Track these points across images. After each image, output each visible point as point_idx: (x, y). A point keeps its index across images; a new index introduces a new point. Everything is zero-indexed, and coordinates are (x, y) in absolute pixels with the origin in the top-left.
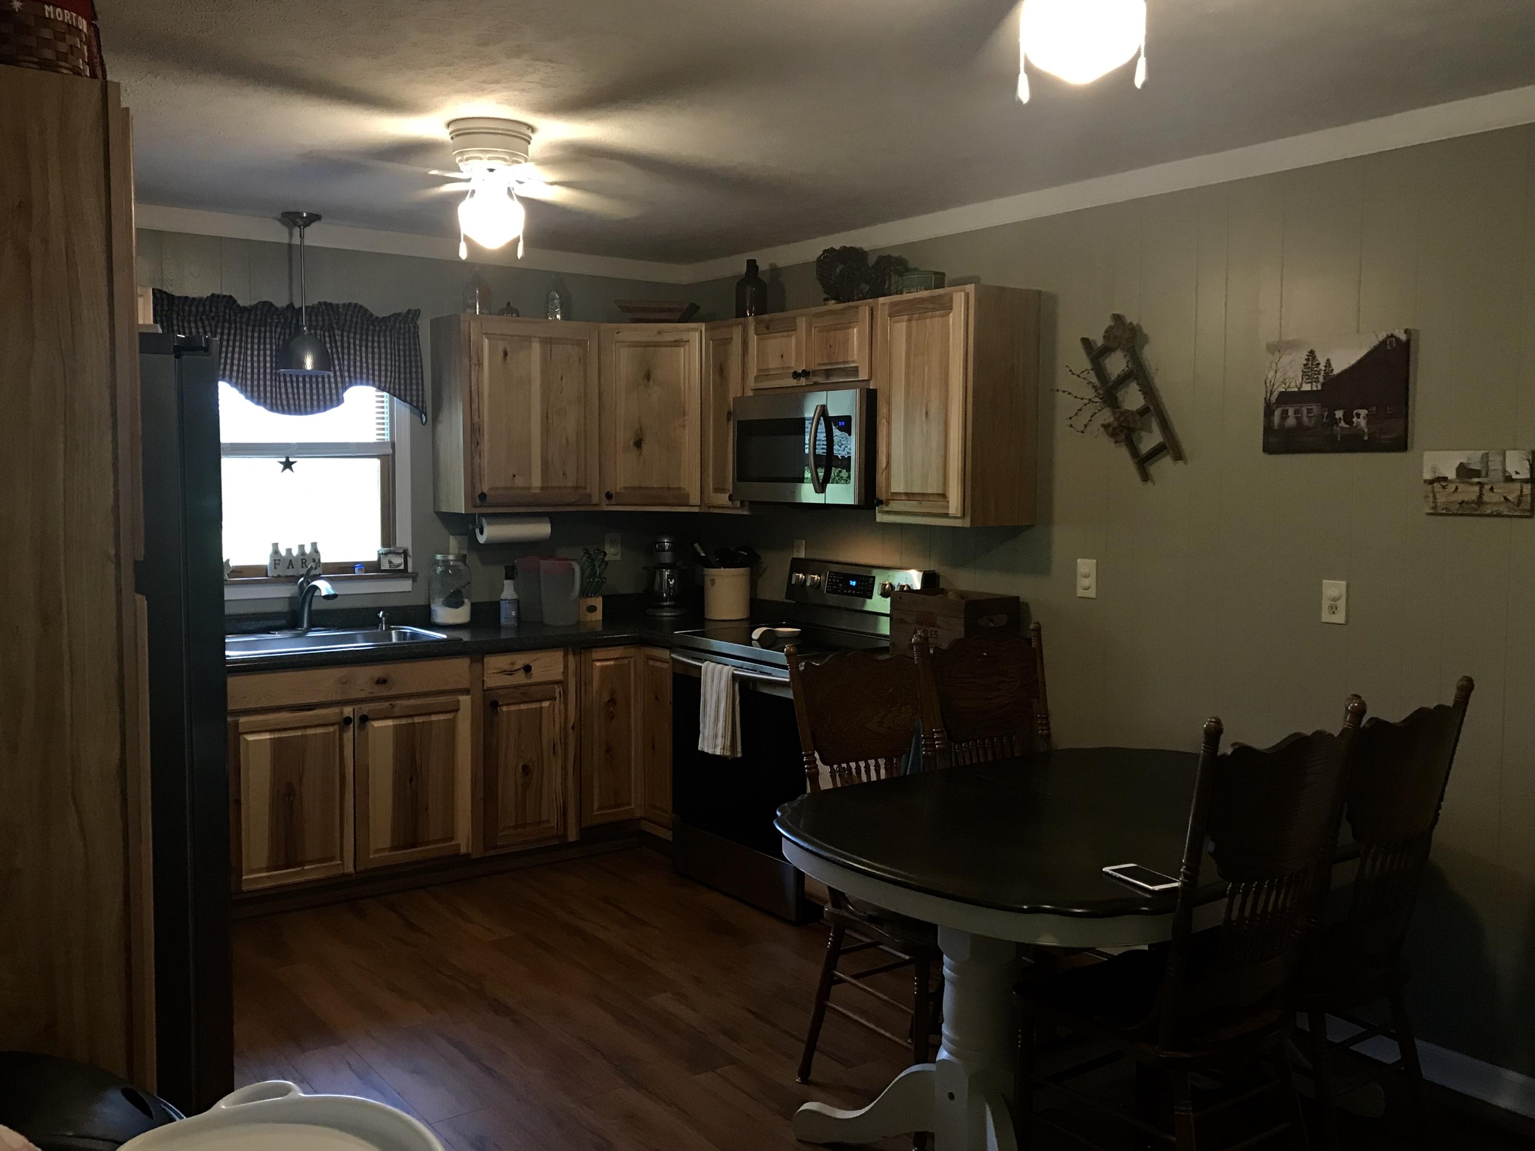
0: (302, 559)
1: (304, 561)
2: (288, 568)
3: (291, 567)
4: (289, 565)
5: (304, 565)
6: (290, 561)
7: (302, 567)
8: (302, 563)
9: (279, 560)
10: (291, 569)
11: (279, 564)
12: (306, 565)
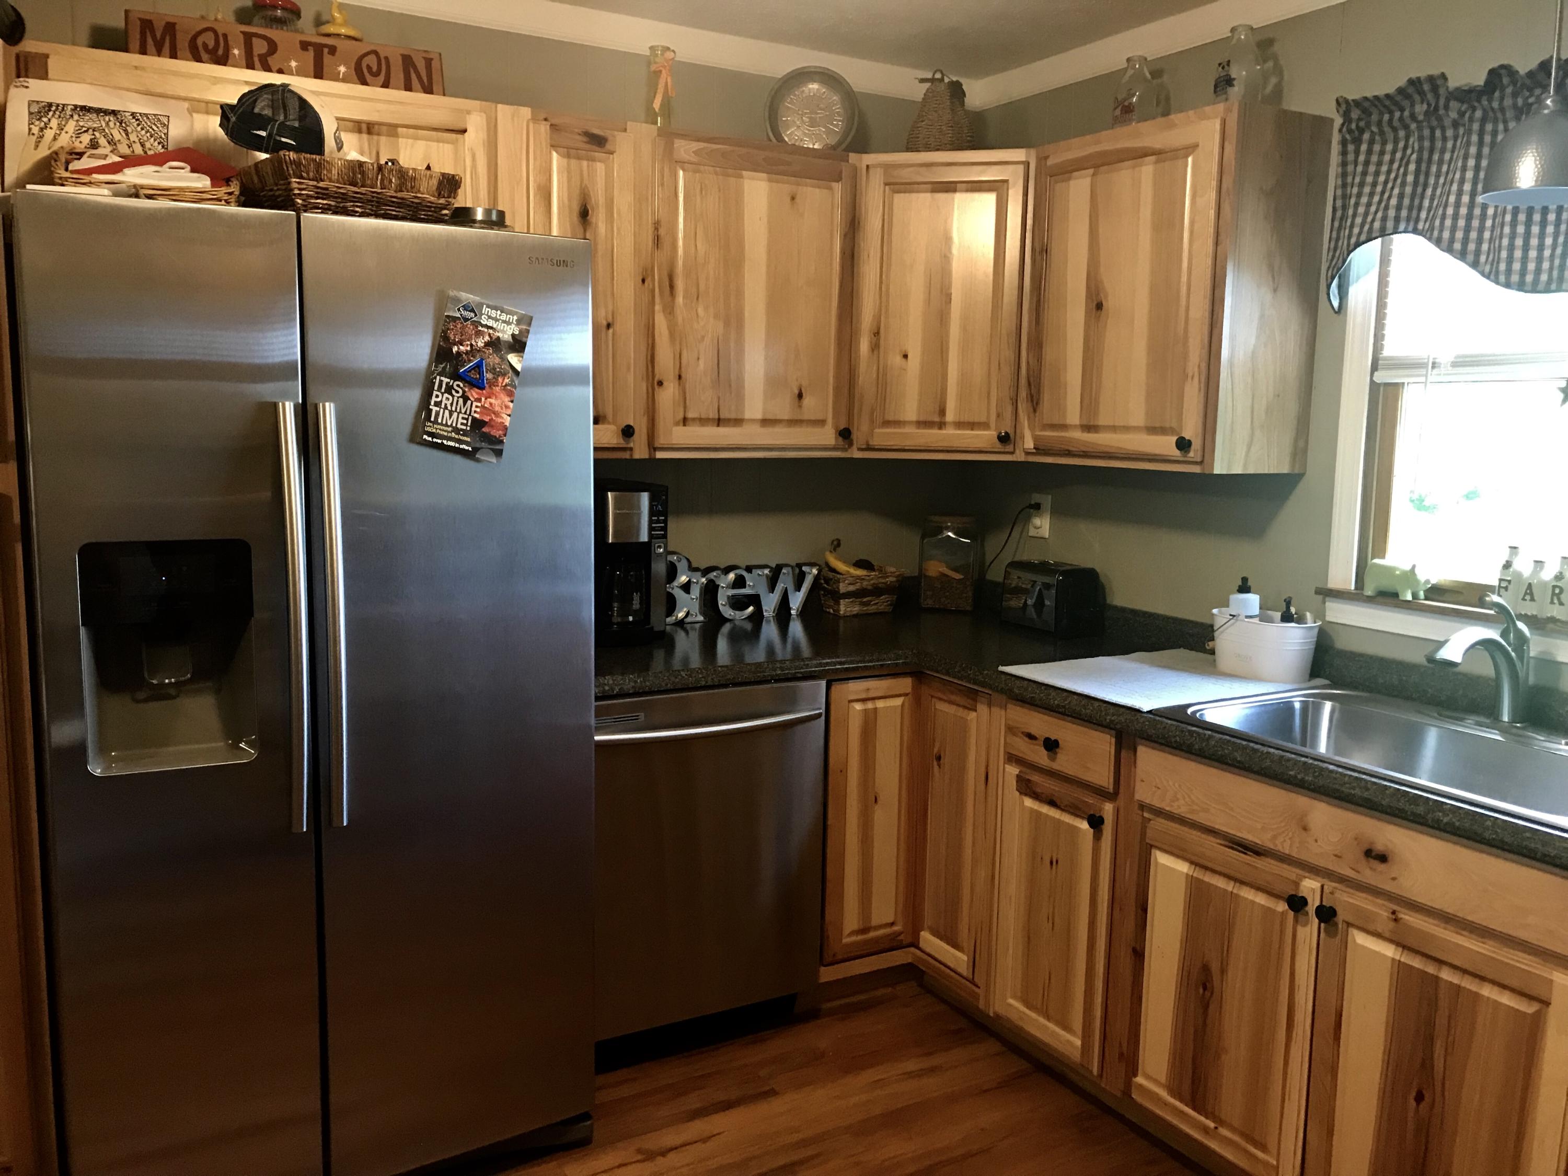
0: (1554, 587)
1: (1557, 591)
2: (1524, 599)
3: (1528, 597)
4: (1526, 594)
5: (1556, 601)
6: (1530, 585)
7: (1552, 602)
8: (1553, 594)
9: (1509, 582)
10: (1528, 603)
11: (1506, 588)
12: (1559, 599)
